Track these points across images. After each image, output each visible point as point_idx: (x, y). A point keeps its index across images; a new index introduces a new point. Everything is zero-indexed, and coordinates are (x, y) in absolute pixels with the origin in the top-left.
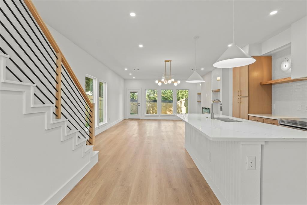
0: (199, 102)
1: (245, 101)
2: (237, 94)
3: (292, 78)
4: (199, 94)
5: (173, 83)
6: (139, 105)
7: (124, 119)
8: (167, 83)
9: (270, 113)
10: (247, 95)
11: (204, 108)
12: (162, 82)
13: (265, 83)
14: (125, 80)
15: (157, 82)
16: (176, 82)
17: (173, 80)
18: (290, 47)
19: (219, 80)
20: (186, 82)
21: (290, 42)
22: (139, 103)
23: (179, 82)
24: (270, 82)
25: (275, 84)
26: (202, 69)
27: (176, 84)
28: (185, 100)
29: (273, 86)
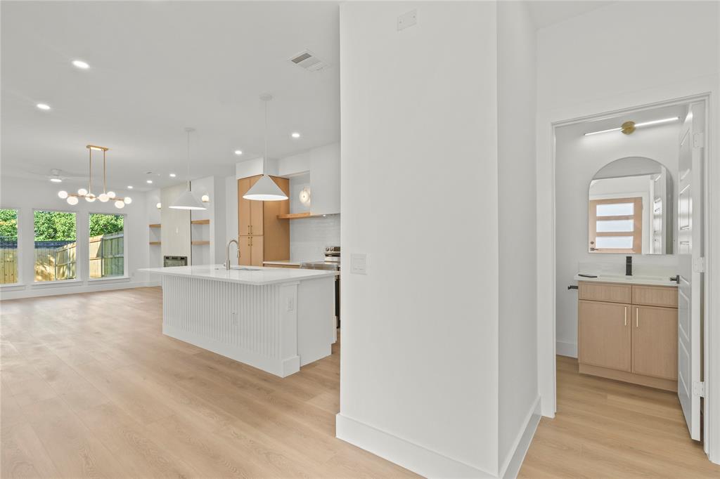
0: (156, 244)
1: (258, 243)
2: (247, 231)
3: (311, 215)
4: (155, 227)
8: (94, 200)
9: (288, 259)
10: (262, 234)
12: (77, 196)
16: (120, 200)
18: (309, 175)
19: (205, 202)
25: (293, 219)
26: (173, 175)
28: (102, 240)
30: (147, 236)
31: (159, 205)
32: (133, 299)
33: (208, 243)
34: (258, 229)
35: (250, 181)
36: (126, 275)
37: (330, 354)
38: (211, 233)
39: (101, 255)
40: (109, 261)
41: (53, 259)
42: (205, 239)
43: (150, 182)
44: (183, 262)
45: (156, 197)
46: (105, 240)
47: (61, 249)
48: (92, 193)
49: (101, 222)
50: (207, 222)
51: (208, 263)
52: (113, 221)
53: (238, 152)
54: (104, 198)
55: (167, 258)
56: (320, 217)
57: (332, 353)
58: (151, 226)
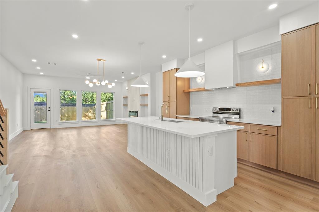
0: (126, 105)
4: (126, 98)
5: (107, 84)
6: (49, 110)
7: (24, 131)
8: (99, 84)
11: (131, 112)
13: (187, 91)
14: (23, 74)
15: (87, 82)
17: (107, 82)
18: (204, 66)
20: (131, 86)
21: (204, 63)
22: (49, 108)
23: (113, 84)
24: (190, 90)
26: (132, 73)
27: (110, 86)
29: (190, 93)
30: (122, 101)
31: (127, 88)
32: (116, 130)
33: (147, 105)
34: (174, 98)
35: (169, 72)
36: (114, 119)
37: (233, 185)
38: (149, 101)
39: (106, 109)
40: (109, 112)
41: (91, 111)
42: (146, 103)
43: (123, 77)
44: (136, 114)
45: (126, 84)
46: (108, 104)
47: (93, 107)
48: (99, 81)
49: (108, 97)
50: (147, 95)
51: (148, 116)
52: (112, 96)
53: (164, 57)
54: (104, 83)
55: (130, 112)
56: (211, 90)
57: (235, 184)
58: (124, 97)
